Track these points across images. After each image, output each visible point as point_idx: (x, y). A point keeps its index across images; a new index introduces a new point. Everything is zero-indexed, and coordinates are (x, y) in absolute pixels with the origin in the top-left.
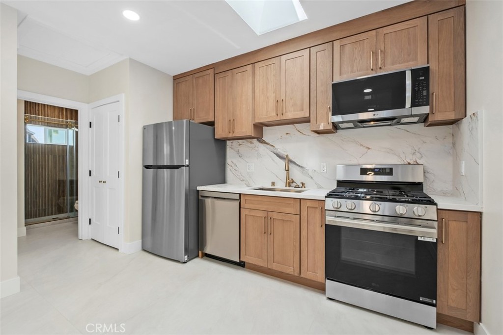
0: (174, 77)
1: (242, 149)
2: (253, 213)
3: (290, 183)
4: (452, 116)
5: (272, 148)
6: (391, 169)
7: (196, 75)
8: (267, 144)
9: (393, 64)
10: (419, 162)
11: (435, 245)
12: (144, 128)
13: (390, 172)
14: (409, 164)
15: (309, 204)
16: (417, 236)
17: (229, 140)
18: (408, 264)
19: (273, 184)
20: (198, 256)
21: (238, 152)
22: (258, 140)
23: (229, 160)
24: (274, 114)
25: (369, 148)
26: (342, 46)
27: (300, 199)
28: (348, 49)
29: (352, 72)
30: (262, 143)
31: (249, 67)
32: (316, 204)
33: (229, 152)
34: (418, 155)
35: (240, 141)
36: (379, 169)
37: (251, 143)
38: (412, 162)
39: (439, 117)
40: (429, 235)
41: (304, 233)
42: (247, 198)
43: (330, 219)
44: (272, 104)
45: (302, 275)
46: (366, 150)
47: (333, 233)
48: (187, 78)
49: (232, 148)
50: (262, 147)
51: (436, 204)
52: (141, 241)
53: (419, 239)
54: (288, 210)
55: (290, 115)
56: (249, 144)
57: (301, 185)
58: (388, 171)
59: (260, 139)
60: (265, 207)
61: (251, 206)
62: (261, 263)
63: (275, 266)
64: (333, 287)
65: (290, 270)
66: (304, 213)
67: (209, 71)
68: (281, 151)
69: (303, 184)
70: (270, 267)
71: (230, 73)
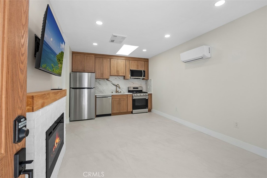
0: (72, 52)
2: (115, 100)
3: (117, 92)
4: (147, 79)
7: (86, 55)
8: (110, 81)
11: (148, 99)
12: (71, 73)
13: (137, 88)
15: (129, 95)
16: (145, 98)
19: (112, 92)
20: (95, 117)
21: (99, 83)
24: (116, 74)
25: (134, 83)
26: (132, 62)
27: (127, 95)
29: (134, 68)
31: (109, 59)
32: (131, 95)
35: (100, 80)
38: (140, 86)
40: (147, 98)
41: (128, 102)
42: (114, 96)
43: (134, 98)
44: (116, 71)
45: (128, 111)
47: (134, 101)
48: (81, 55)
49: (96, 81)
50: (108, 82)
51: (148, 93)
54: (125, 97)
55: (121, 75)
56: (103, 81)
59: (107, 79)
60: (119, 98)
61: (115, 98)
62: (118, 112)
63: (121, 111)
64: (134, 111)
65: (125, 111)
66: (128, 98)
67: (93, 56)
68: (114, 83)
69: (121, 92)
70: (120, 112)
71: (101, 59)
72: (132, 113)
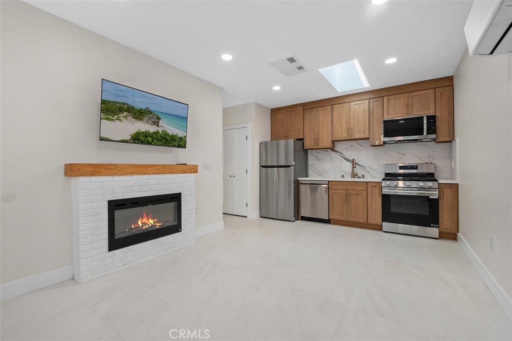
0: (271, 109)
1: (318, 155)
2: (337, 191)
3: (354, 175)
5: (341, 155)
6: (417, 166)
7: (290, 109)
8: (338, 152)
9: (417, 112)
10: (432, 162)
11: (437, 200)
12: (261, 144)
13: (416, 168)
14: (427, 163)
15: (372, 184)
16: (429, 197)
17: (310, 149)
18: (425, 211)
19: (343, 176)
20: (298, 219)
21: (317, 157)
22: (331, 150)
23: (310, 163)
24: (346, 135)
25: (404, 155)
26: (388, 100)
27: (367, 182)
28: (392, 102)
29: (395, 114)
30: (334, 151)
31: (329, 107)
32: (376, 184)
33: (310, 157)
34: (432, 158)
35: (318, 150)
36: (410, 166)
37: (326, 151)
38: (428, 162)
39: (441, 139)
40: (434, 195)
41: (369, 200)
42: (333, 183)
43: (386, 191)
44: (344, 129)
45: (369, 222)
46: (402, 156)
47: (386, 198)
48: (282, 111)
49: (312, 155)
50: (334, 154)
51: (438, 181)
52: (259, 212)
53: (430, 197)
54: (360, 188)
55: (356, 136)
56: (324, 152)
57: (362, 177)
58: (415, 167)
59: (333, 149)
60: (345, 188)
61: (336, 187)
62: (342, 218)
63: (352, 219)
64: (386, 226)
65: (361, 220)
66: (369, 190)
67: (300, 107)
68: (347, 156)
69: (363, 176)
70: (348, 220)
71: (315, 109)
72: (379, 228)
